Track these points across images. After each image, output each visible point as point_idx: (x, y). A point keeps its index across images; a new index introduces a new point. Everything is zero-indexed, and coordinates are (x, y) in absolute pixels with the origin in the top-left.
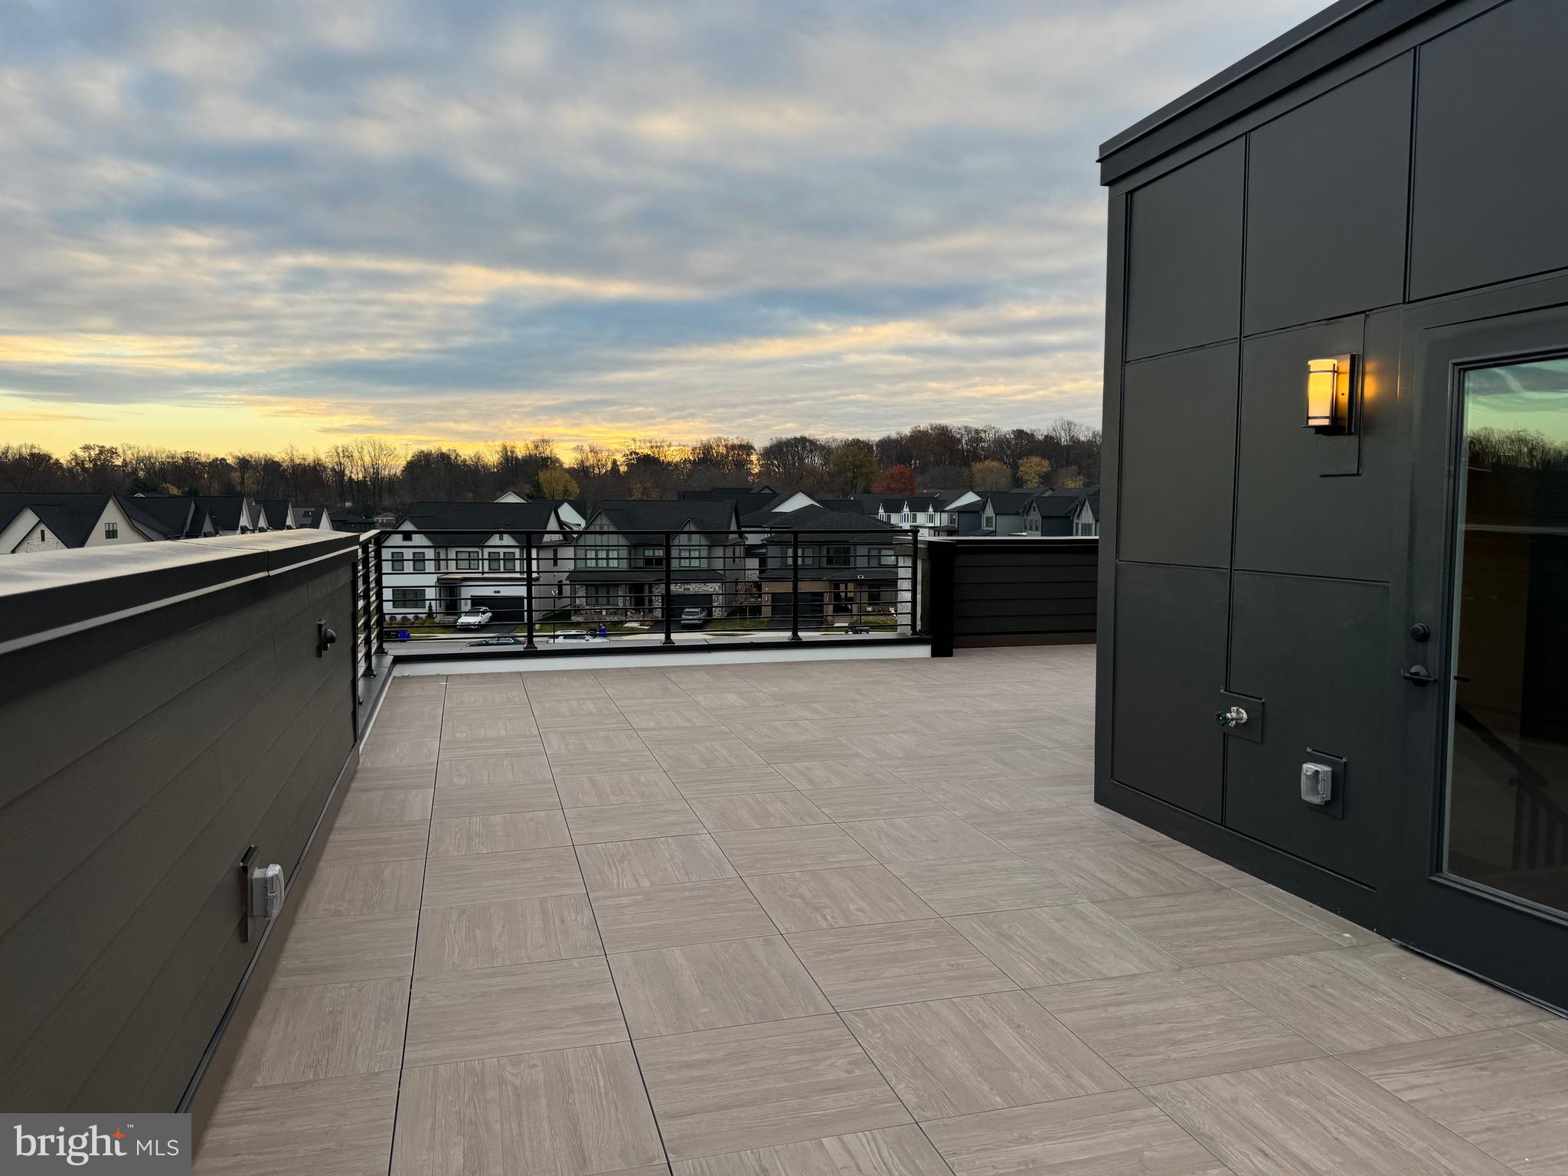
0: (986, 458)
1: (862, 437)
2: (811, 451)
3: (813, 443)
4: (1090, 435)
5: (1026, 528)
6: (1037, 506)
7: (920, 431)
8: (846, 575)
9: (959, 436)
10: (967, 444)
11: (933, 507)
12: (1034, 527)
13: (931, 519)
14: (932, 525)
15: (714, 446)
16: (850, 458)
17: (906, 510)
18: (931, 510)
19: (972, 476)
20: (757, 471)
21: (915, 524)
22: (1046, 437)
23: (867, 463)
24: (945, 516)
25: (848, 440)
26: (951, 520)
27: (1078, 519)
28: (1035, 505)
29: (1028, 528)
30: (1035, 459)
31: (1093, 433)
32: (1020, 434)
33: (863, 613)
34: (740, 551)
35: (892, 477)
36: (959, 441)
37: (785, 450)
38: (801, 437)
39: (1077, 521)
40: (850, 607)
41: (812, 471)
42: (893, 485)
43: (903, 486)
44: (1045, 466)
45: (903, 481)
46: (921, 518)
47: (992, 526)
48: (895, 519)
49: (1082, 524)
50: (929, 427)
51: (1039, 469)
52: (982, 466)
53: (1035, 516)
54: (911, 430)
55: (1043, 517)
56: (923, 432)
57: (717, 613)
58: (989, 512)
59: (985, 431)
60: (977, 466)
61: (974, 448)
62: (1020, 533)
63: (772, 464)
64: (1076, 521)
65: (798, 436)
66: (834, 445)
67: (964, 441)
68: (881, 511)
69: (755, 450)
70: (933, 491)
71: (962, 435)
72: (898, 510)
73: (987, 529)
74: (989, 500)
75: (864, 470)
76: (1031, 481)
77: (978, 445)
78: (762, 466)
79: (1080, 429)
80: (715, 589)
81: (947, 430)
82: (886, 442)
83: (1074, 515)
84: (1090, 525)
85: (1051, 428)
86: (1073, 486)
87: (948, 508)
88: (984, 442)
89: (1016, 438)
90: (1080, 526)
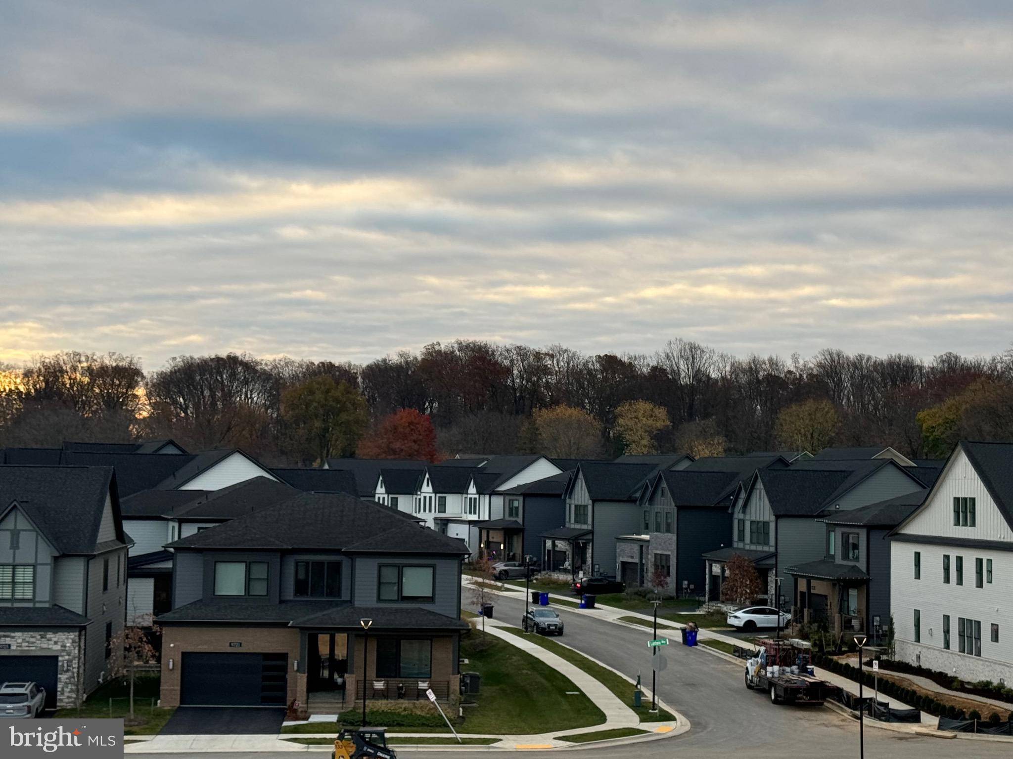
0: (555, 402)
1: (338, 360)
2: (246, 382)
3: (249, 367)
4: (728, 368)
5: (647, 527)
6: (668, 486)
7: (440, 352)
8: (336, 616)
9: (506, 363)
10: (522, 377)
11: (476, 484)
12: (663, 527)
13: (473, 507)
14: (474, 517)
15: (67, 368)
16: (319, 396)
17: (427, 489)
18: (472, 490)
19: (534, 431)
20: (145, 414)
21: (442, 515)
22: (654, 369)
23: (349, 405)
24: (498, 501)
25: (313, 363)
26: (511, 509)
27: (744, 512)
28: (664, 485)
29: (652, 526)
30: (643, 406)
31: (732, 365)
32: (610, 362)
33: (366, 692)
34: (117, 567)
35: (395, 428)
36: (508, 371)
37: (198, 378)
38: (229, 357)
39: (741, 516)
40: (340, 680)
41: (249, 416)
42: (397, 445)
43: (416, 447)
44: (661, 418)
45: (415, 437)
46: (455, 505)
47: (585, 523)
48: (405, 504)
49: (752, 522)
50: (456, 346)
51: (650, 422)
52: (551, 415)
53: (666, 505)
54: (424, 350)
55: (680, 508)
56: (445, 353)
57: (66, 695)
58: (581, 495)
59: (552, 356)
60: (543, 416)
61: (534, 384)
62: (635, 536)
63: (175, 402)
64: (738, 515)
65: (223, 354)
66: (287, 372)
67: (515, 372)
68: (380, 491)
69: (143, 377)
70: (474, 456)
71: (512, 361)
72: (412, 488)
73: (578, 526)
74: (581, 476)
75: (344, 417)
76: (637, 443)
77: (539, 378)
78: (154, 406)
79: (710, 357)
80: (64, 646)
81: (487, 352)
82: (380, 370)
83: (734, 506)
84: (766, 524)
85: (663, 355)
86: (706, 453)
87: (503, 488)
88: (551, 374)
89: (604, 369)
90: (748, 524)
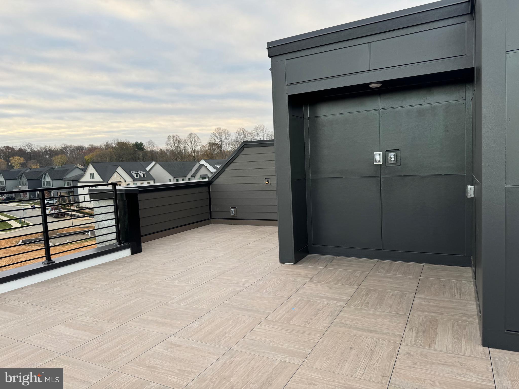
4: (39, 148)
5: (20, 185)
6: (25, 175)
12: (24, 184)
27: (44, 180)
30: (17, 158)
31: (40, 148)
32: (7, 148)
39: (44, 181)
44: (22, 160)
47: (4, 185)
49: (46, 182)
51: (19, 161)
53: (24, 179)
55: (28, 180)
58: (2, 179)
64: (43, 180)
73: (2, 186)
74: (1, 174)
76: (16, 166)
79: (34, 146)
84: (50, 182)
85: (21, 146)
86: (35, 167)
90: (45, 182)
